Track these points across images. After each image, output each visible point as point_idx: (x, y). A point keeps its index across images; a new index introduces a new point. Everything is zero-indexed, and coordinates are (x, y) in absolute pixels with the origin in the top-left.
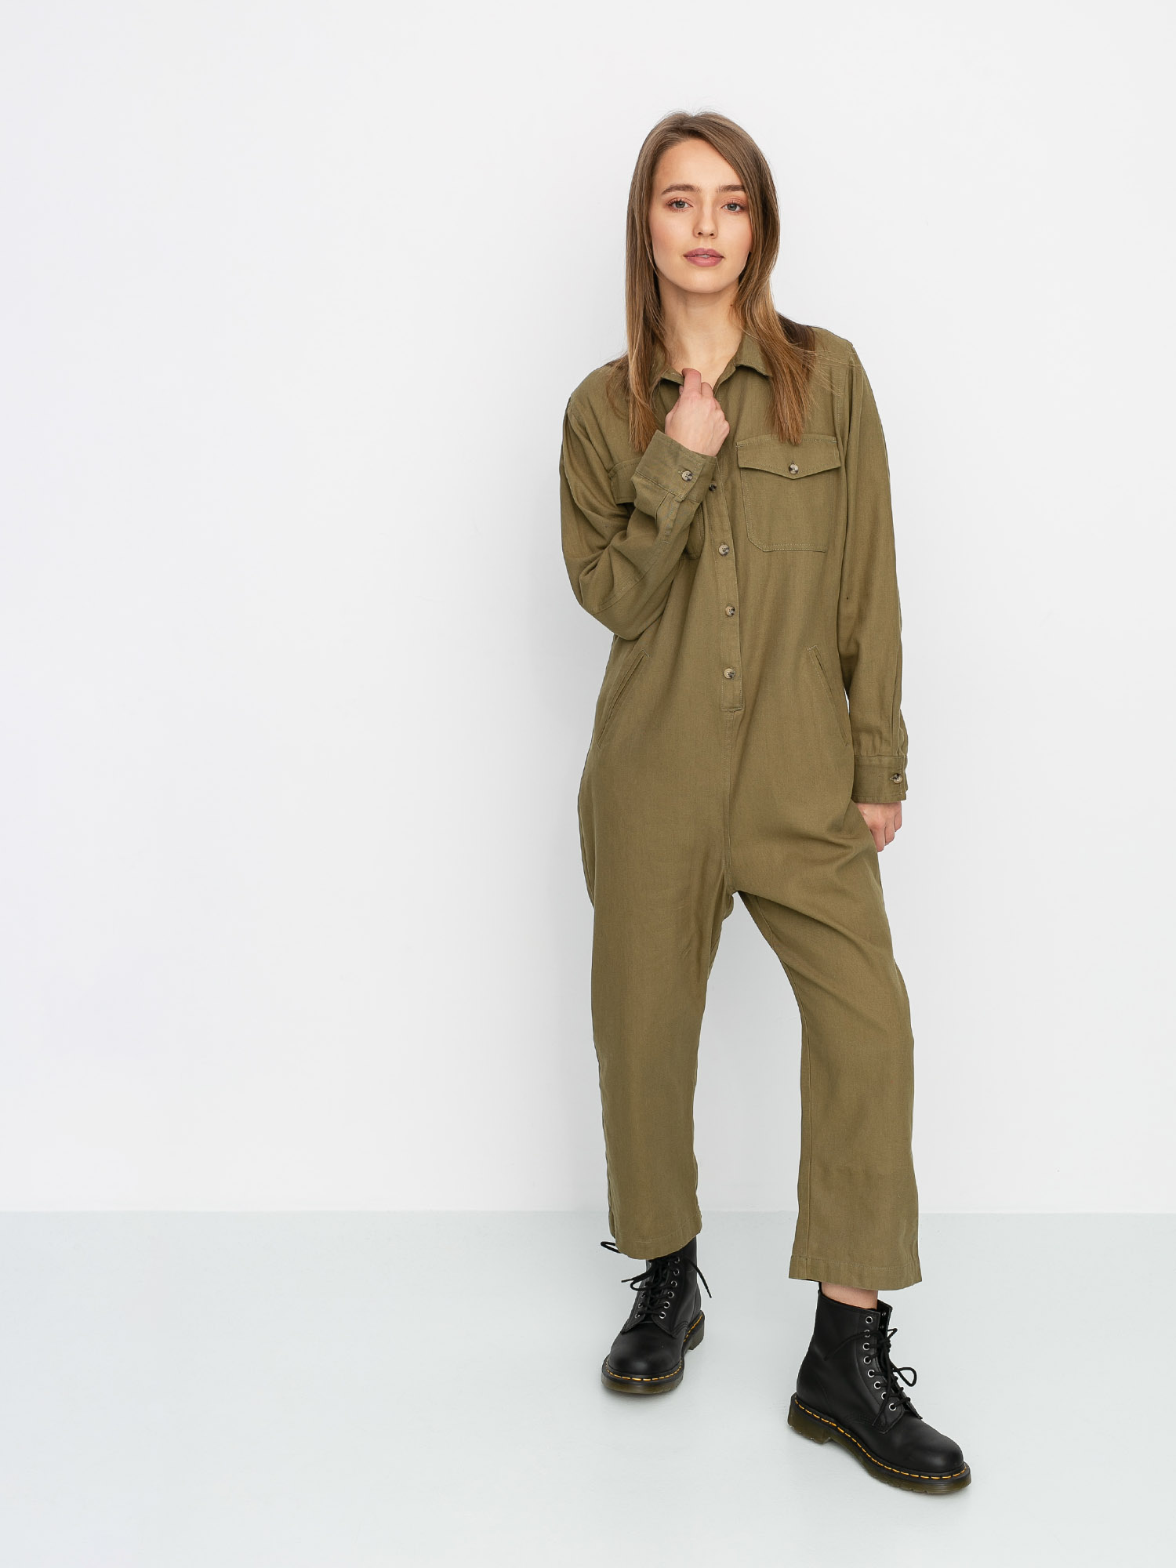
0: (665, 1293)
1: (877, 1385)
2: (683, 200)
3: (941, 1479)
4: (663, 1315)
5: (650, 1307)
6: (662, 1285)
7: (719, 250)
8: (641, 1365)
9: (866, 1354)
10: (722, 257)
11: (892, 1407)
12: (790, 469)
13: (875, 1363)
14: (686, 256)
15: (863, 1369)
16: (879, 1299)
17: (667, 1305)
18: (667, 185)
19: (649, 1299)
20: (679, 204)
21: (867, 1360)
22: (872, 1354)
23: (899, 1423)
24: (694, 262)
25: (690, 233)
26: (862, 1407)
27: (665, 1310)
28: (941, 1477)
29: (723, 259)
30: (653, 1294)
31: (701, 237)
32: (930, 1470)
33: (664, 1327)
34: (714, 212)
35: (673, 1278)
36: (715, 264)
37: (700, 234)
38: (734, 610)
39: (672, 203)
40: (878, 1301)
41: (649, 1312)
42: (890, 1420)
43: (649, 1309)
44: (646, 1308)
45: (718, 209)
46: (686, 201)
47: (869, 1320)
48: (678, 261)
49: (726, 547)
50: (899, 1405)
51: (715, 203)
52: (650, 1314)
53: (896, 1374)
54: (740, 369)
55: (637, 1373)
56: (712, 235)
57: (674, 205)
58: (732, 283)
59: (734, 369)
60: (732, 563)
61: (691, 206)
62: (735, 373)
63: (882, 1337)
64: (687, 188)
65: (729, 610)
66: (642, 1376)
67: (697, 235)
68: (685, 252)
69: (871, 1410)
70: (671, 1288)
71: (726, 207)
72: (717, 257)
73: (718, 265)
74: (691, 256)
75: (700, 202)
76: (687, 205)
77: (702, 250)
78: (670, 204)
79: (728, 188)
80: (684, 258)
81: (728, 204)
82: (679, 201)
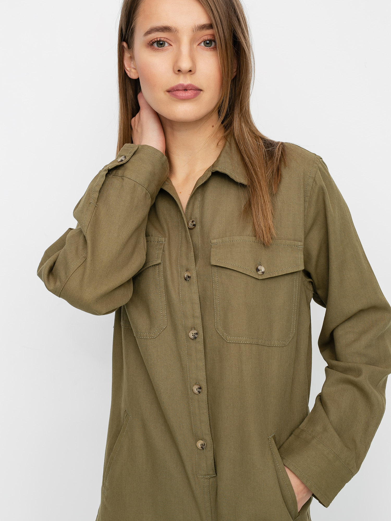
2: (162, 39)
7: (198, 84)
10: (201, 90)
12: (258, 270)
14: (169, 91)
18: (148, 27)
20: (160, 43)
24: (176, 96)
25: (171, 70)
29: (202, 92)
31: (180, 73)
34: (191, 50)
36: (196, 95)
37: (179, 71)
38: (200, 388)
39: (153, 43)
45: (195, 46)
46: (165, 40)
48: (163, 96)
49: (195, 332)
51: (192, 41)
56: (190, 71)
57: (155, 45)
58: (212, 111)
59: (210, 174)
60: (200, 347)
61: (170, 45)
62: (211, 177)
64: (166, 29)
65: (195, 389)
67: (177, 72)
68: (168, 88)
71: (202, 44)
72: (196, 90)
73: (197, 98)
74: (173, 91)
75: (178, 41)
76: (166, 44)
77: (182, 85)
78: (151, 44)
79: (203, 27)
80: (167, 93)
81: (205, 41)
82: (160, 41)
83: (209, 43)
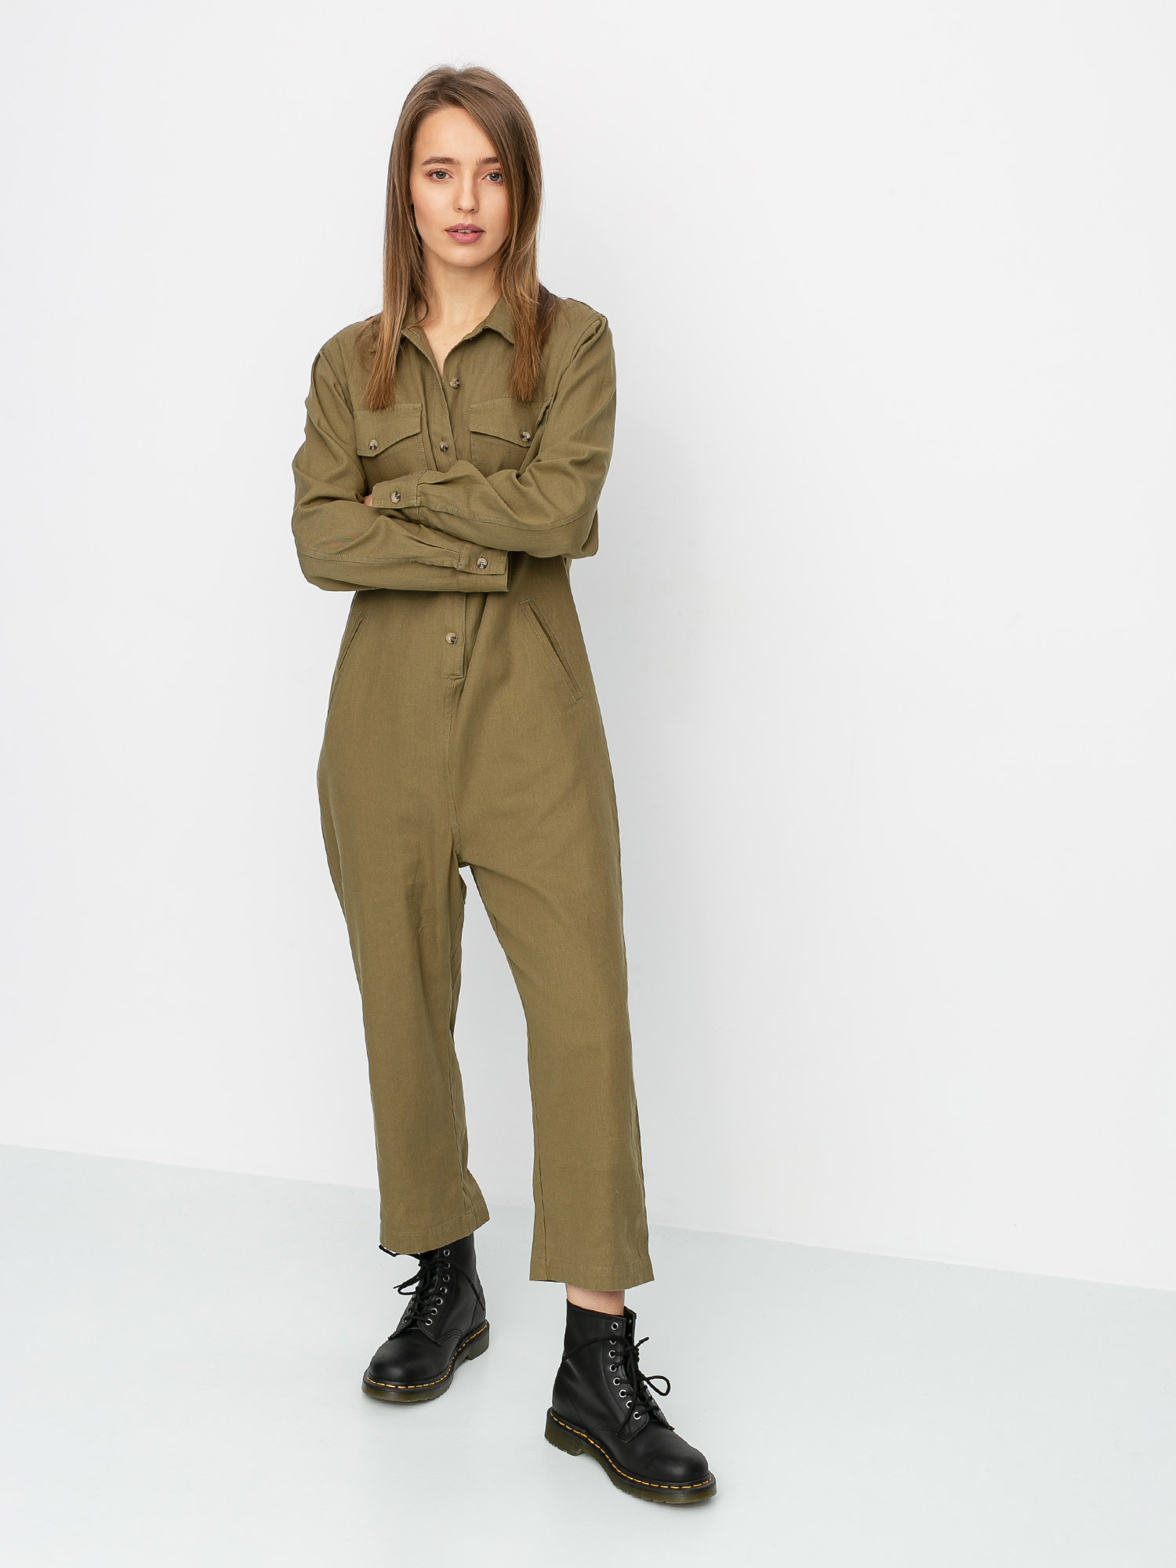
0: (433, 1300)
1: (623, 1394)
2: (443, 170)
3: (680, 1489)
4: (429, 1322)
5: (417, 1312)
6: (431, 1291)
7: (479, 224)
8: (397, 1372)
9: (612, 1361)
10: (483, 231)
11: (637, 1416)
13: (621, 1371)
14: (447, 230)
15: (609, 1376)
16: (625, 1305)
17: (434, 1312)
18: (427, 157)
19: (417, 1304)
20: (441, 174)
21: (613, 1369)
22: (618, 1361)
23: (643, 1431)
24: (454, 237)
25: (451, 207)
26: (607, 1416)
27: (432, 1317)
28: (681, 1486)
29: (484, 234)
30: (421, 1299)
31: (461, 212)
32: (670, 1479)
33: (429, 1334)
34: (475, 184)
35: (443, 1284)
36: (477, 238)
37: (460, 209)
39: (433, 174)
40: (625, 1308)
41: (416, 1318)
42: (633, 1429)
43: (416, 1314)
44: (413, 1314)
45: (479, 180)
46: (446, 171)
47: (615, 1326)
48: (441, 235)
50: (643, 1413)
51: (476, 176)
52: (416, 1320)
53: (645, 1383)
54: (485, 333)
55: (391, 1380)
56: (473, 210)
57: (434, 176)
58: (495, 255)
59: (480, 330)
61: (452, 177)
63: (629, 1344)
64: (447, 160)
66: (396, 1383)
67: (457, 210)
68: (447, 227)
69: (616, 1418)
70: (440, 1294)
71: (488, 177)
72: (478, 232)
73: (478, 241)
74: (452, 231)
75: (460, 174)
76: (447, 176)
77: (462, 225)
78: (430, 174)
79: (488, 161)
80: (446, 233)
81: (490, 175)
82: (440, 172)
83: (495, 176)
